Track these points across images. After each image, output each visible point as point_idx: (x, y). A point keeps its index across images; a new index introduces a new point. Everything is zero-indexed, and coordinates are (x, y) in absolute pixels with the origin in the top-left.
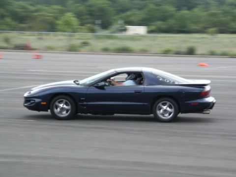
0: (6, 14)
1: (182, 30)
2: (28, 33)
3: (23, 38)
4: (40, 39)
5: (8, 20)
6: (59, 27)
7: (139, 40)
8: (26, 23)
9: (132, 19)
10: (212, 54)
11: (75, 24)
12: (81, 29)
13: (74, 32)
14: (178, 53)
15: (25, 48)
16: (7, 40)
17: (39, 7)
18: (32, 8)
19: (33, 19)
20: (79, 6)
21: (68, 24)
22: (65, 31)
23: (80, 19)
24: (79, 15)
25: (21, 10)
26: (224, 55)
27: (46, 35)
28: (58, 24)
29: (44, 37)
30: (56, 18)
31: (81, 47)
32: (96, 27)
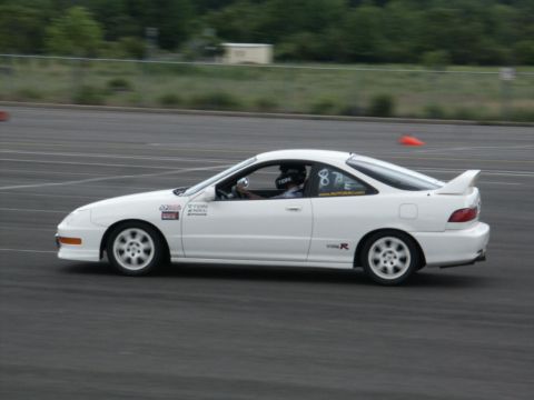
1: (362, 54)
7: (254, 78)
9: (237, 24)
10: (435, 115)
14: (351, 112)
26: (463, 117)
27: (22, 61)
30: (47, 20)
31: (107, 93)
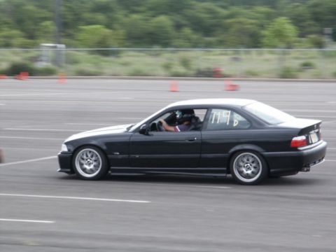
0: (184, 22)
2: (218, 50)
3: (208, 59)
4: (236, 59)
5: (187, 31)
6: (265, 41)
8: (214, 36)
11: (291, 35)
12: (299, 42)
13: (289, 47)
15: (212, 74)
16: (185, 63)
17: (235, 9)
18: (224, 12)
19: (226, 28)
20: (298, 6)
21: (279, 34)
22: (275, 47)
23: (299, 26)
24: (297, 20)
25: (207, 16)
28: (264, 36)
29: (243, 56)
32: (326, 40)
